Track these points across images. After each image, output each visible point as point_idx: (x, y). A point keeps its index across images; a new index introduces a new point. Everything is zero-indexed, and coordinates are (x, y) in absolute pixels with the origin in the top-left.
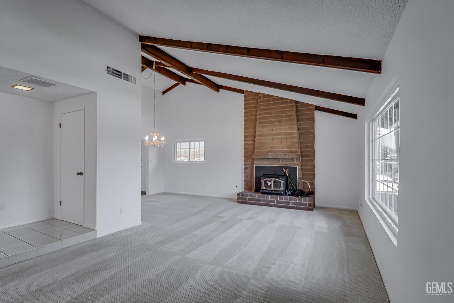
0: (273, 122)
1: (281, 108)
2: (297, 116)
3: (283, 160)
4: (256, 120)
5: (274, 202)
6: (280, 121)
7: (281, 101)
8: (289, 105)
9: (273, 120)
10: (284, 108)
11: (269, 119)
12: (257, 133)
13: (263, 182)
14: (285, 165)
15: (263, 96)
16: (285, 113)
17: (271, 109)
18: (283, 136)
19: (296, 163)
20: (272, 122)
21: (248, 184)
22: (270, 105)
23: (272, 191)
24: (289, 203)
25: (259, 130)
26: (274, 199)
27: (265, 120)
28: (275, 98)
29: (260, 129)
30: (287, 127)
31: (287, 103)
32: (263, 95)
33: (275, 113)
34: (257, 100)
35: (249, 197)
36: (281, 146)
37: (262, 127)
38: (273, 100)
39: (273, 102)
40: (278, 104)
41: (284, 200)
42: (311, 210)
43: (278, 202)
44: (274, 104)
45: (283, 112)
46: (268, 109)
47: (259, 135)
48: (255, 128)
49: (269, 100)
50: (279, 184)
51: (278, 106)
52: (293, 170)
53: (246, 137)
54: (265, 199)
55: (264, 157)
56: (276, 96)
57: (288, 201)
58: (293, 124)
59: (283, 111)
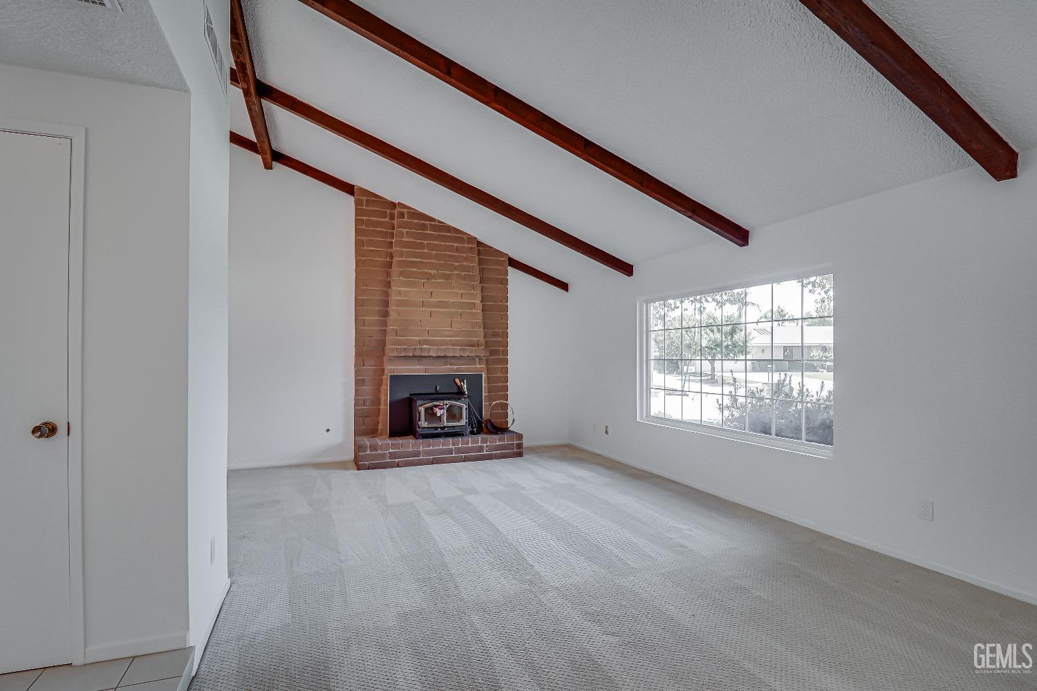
0: (434, 276)
1: (450, 248)
2: (481, 271)
3: (453, 361)
4: (390, 265)
5: (450, 452)
6: (447, 277)
7: (450, 234)
8: (466, 245)
9: (432, 272)
10: (457, 250)
11: (424, 269)
12: (394, 298)
13: (422, 409)
14: (458, 370)
15: (408, 213)
16: (459, 262)
17: (430, 247)
18: (453, 310)
19: (478, 366)
20: (429, 277)
21: (366, 419)
22: (425, 237)
23: (443, 428)
24: (481, 449)
25: (399, 291)
26: (451, 447)
27: (415, 270)
28: (436, 223)
29: (402, 289)
30: (462, 291)
31: (460, 240)
32: (408, 210)
33: (437, 257)
34: (392, 218)
35: (391, 450)
36: (449, 330)
37: (407, 284)
38: (434, 228)
39: (431, 232)
40: (443, 238)
41: (472, 444)
42: (520, 455)
43: (459, 451)
44: (436, 238)
45: (455, 259)
46: (421, 246)
47: (402, 303)
48: (389, 285)
49: (424, 227)
50: (456, 411)
51: (443, 243)
52: (475, 380)
53: (359, 303)
54: (431, 448)
55: (417, 353)
56: (439, 222)
57: (480, 444)
58: (473, 288)
59: (455, 256)
